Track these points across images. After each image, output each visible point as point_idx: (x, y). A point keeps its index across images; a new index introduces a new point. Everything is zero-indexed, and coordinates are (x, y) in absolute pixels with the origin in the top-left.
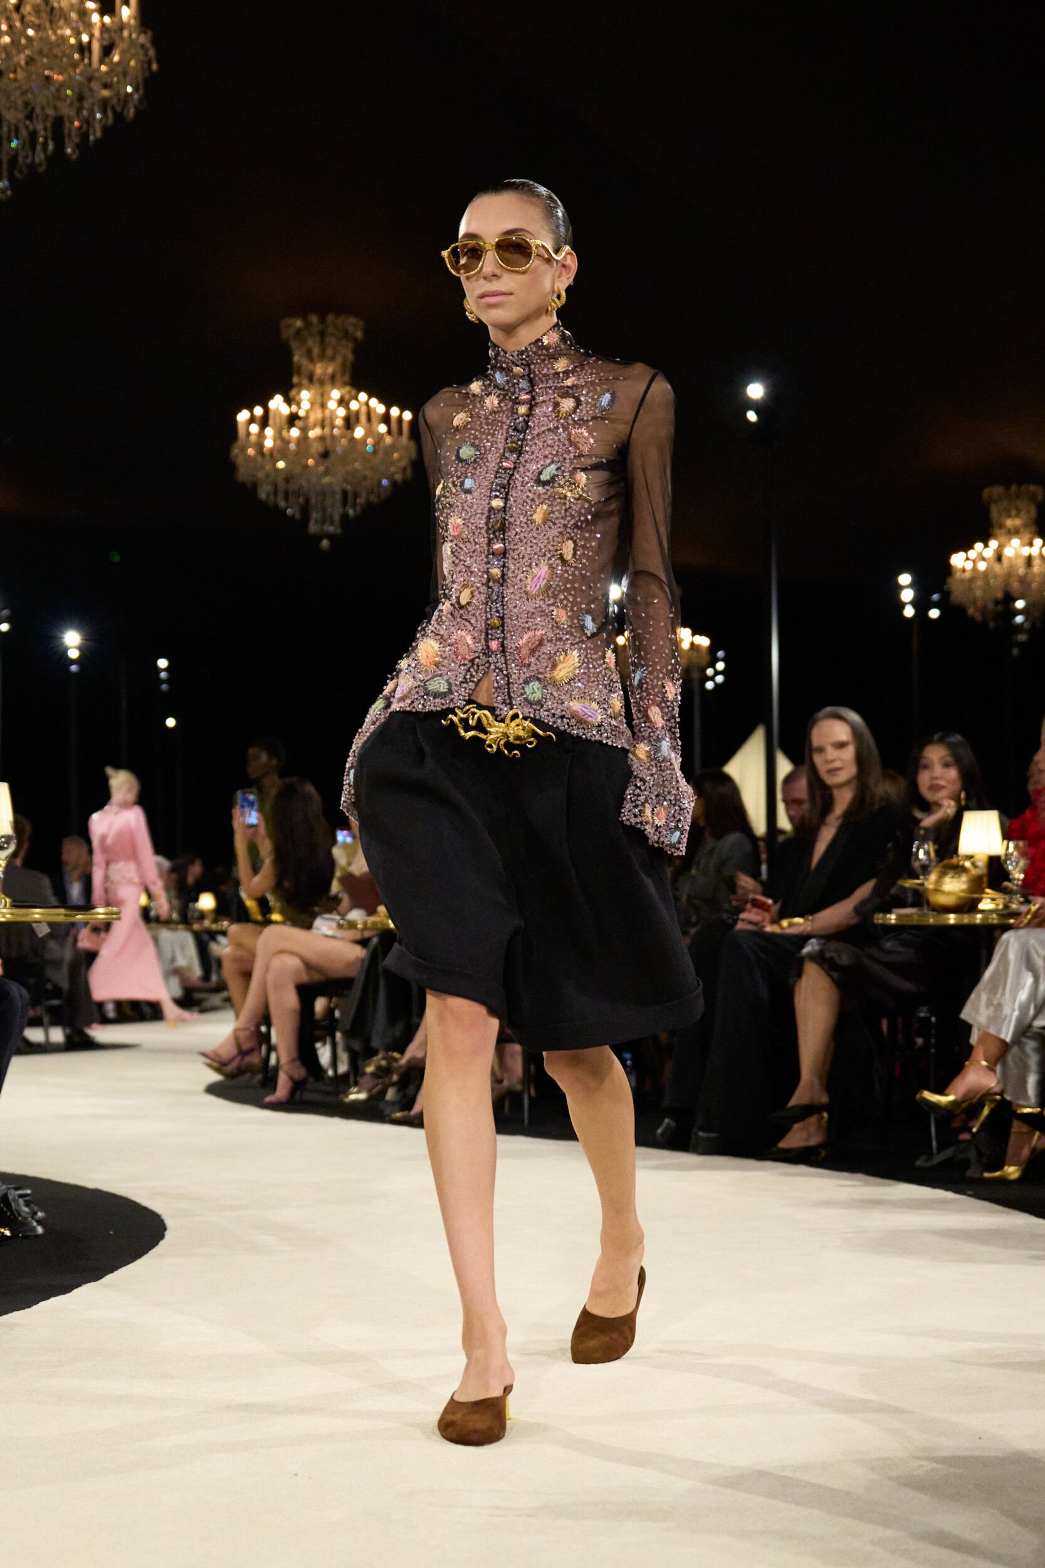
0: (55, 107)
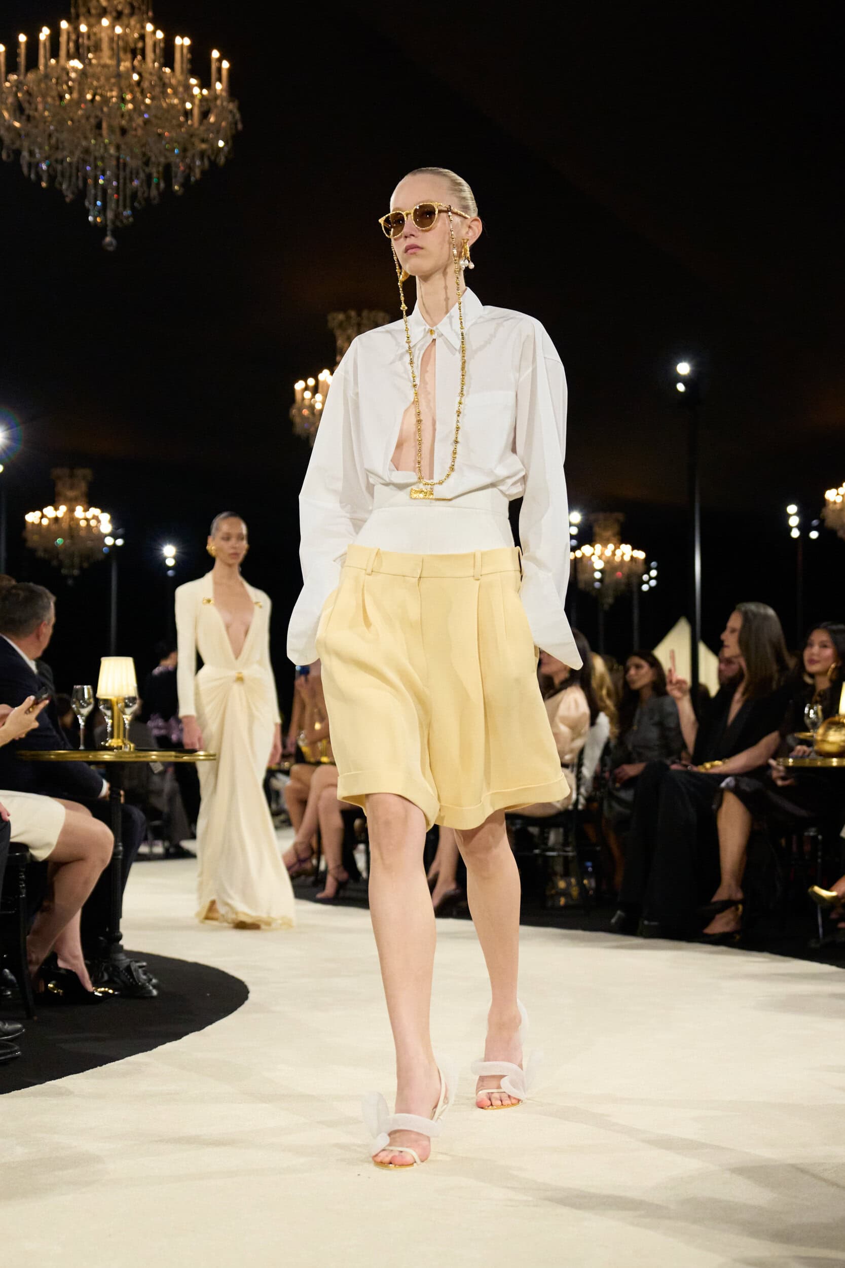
0: (166, 157)
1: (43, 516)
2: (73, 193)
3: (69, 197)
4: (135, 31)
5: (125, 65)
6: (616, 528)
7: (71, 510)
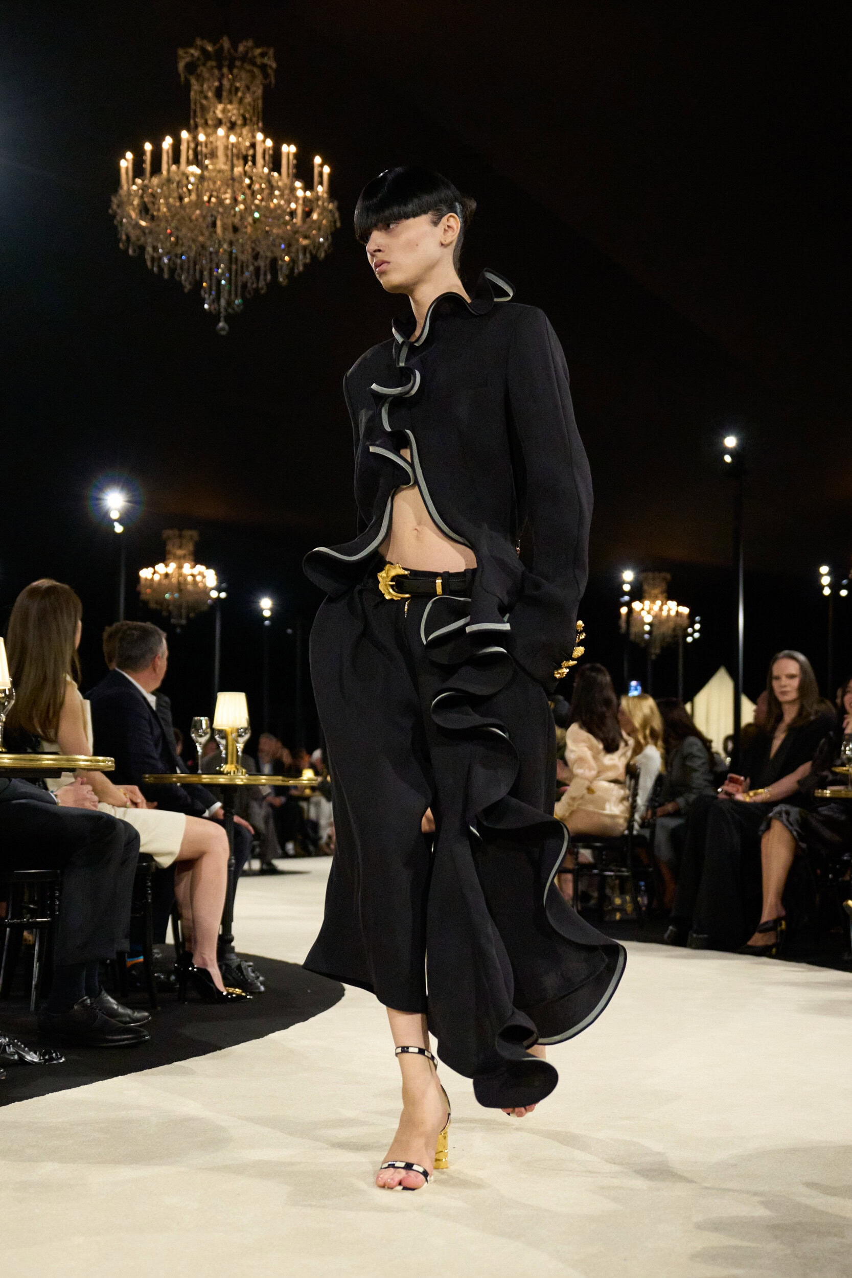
1: (155, 572)
2: (190, 284)
3: (188, 287)
4: (247, 140)
5: (238, 170)
6: (664, 586)
7: (180, 567)
